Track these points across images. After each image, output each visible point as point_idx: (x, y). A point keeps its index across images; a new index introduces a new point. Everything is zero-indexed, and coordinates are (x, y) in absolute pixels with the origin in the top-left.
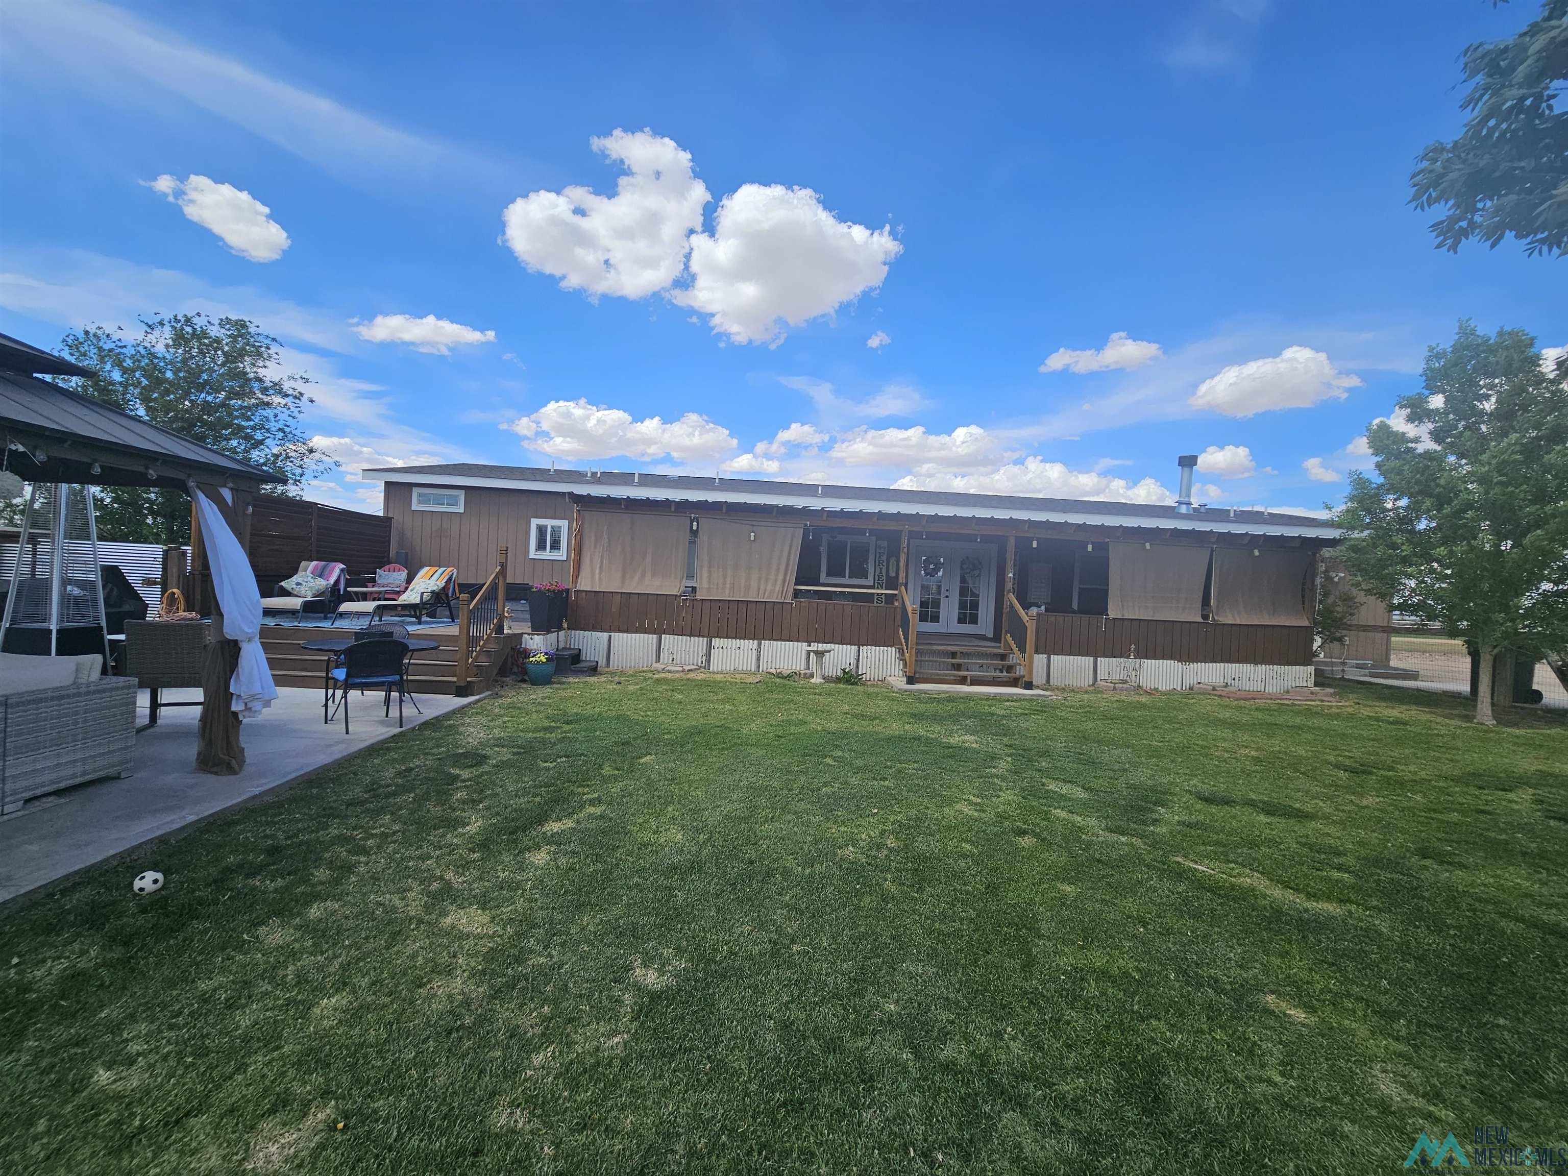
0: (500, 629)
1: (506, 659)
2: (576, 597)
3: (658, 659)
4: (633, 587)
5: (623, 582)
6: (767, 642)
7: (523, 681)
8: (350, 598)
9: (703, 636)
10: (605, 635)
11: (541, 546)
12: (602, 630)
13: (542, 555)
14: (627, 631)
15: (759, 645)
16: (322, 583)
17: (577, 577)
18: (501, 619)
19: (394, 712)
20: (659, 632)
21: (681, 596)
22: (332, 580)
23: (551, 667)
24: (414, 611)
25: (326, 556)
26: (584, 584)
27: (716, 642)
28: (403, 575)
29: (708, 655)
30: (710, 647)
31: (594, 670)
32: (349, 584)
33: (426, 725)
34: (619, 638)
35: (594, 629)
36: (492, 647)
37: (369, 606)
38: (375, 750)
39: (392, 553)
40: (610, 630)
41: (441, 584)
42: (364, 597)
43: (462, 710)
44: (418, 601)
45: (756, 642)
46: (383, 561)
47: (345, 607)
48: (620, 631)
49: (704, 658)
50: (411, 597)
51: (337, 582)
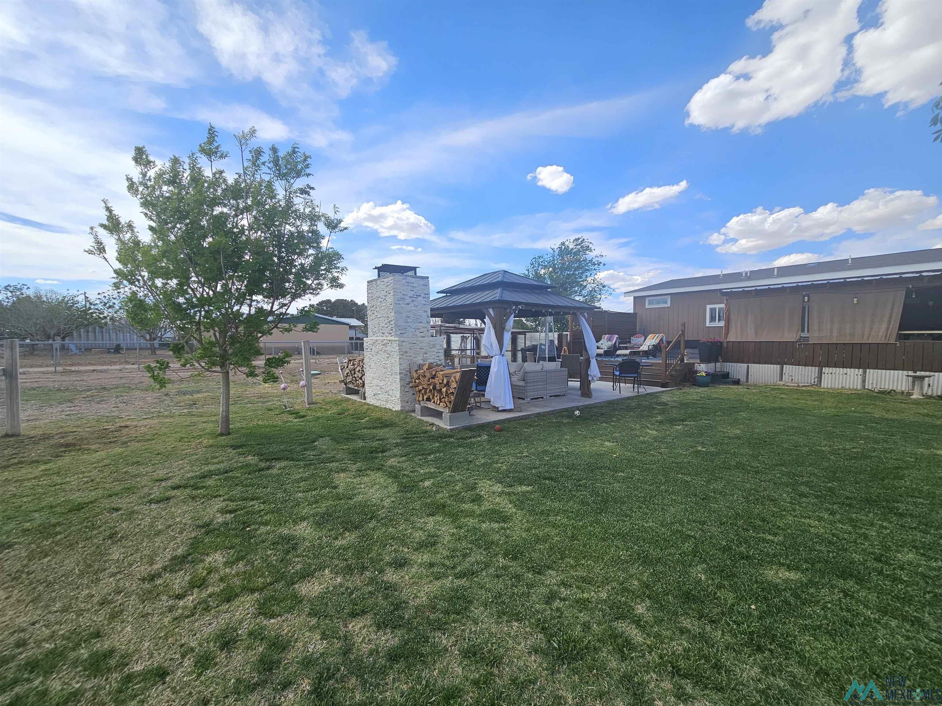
0: (682, 360)
1: (685, 374)
2: (727, 345)
3: (781, 379)
4: (764, 338)
5: (756, 334)
6: (872, 370)
7: (694, 385)
8: (620, 349)
9: (815, 366)
10: (745, 365)
11: (713, 319)
12: (743, 362)
13: (713, 325)
14: (759, 363)
15: (865, 373)
16: (610, 344)
17: (727, 334)
18: (683, 355)
19: (636, 390)
20: (782, 363)
21: (797, 342)
22: (614, 342)
23: (708, 379)
24: (646, 354)
25: (611, 332)
26: (732, 337)
27: (826, 370)
28: (643, 338)
29: (820, 377)
30: (820, 373)
31: (737, 382)
32: (620, 343)
33: (648, 394)
34: (754, 367)
35: (738, 362)
36: (678, 368)
37: (627, 352)
38: (628, 398)
39: (638, 330)
40: (748, 362)
41: (657, 341)
42: (626, 348)
43: (663, 392)
44: (647, 349)
45: (861, 370)
46: (634, 333)
47: (619, 352)
48: (754, 363)
49: (816, 380)
50: (644, 348)
51: (615, 343)
